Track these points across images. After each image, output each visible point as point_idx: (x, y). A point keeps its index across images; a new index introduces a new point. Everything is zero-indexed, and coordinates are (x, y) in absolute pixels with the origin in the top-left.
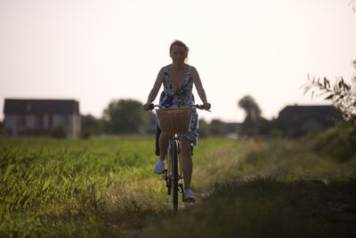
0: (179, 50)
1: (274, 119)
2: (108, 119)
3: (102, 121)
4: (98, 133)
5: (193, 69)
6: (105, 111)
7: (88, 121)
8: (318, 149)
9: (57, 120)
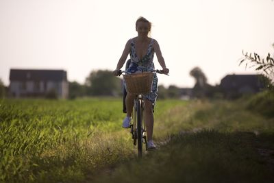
0: (143, 26)
1: (217, 86)
2: (89, 85)
3: (85, 86)
4: (81, 95)
6: (87, 79)
7: (74, 87)
8: (250, 108)
9: (50, 85)
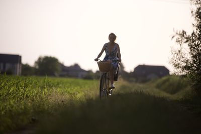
0: (112, 37)
2: (37, 67)
4: (31, 75)
5: (118, 44)
6: (36, 62)
7: (26, 68)
9: (8, 66)
